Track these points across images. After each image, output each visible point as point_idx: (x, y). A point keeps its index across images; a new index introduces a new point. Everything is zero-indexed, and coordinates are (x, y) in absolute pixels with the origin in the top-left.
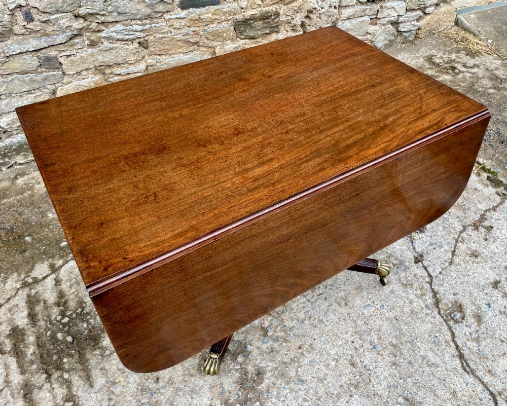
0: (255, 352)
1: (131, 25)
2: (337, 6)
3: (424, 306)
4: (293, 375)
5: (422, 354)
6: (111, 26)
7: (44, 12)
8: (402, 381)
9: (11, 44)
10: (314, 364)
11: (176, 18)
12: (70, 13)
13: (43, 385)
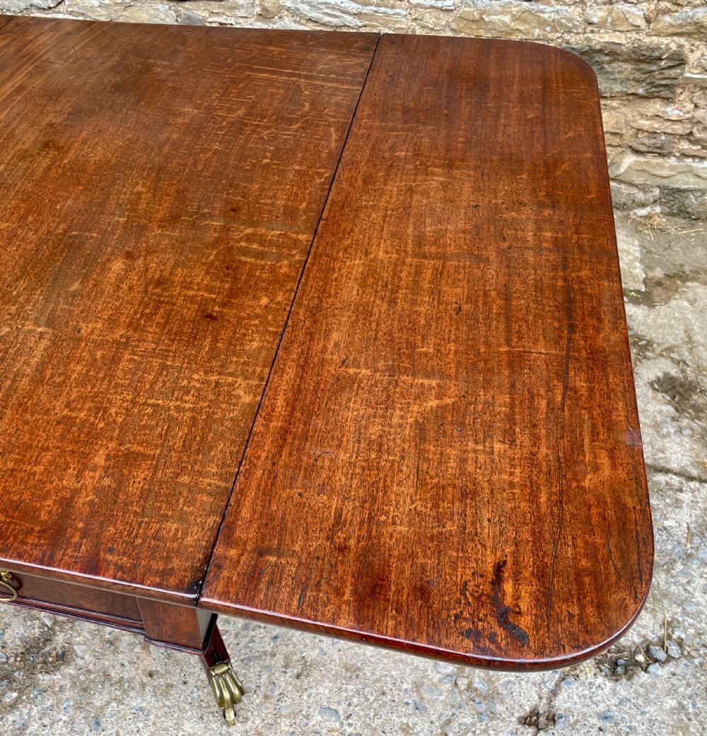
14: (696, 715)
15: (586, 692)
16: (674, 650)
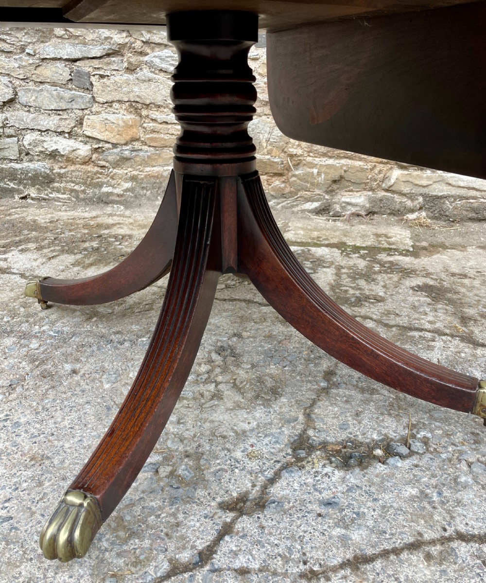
9: (48, 46)
14: (443, 503)
15: (310, 480)
16: (417, 446)
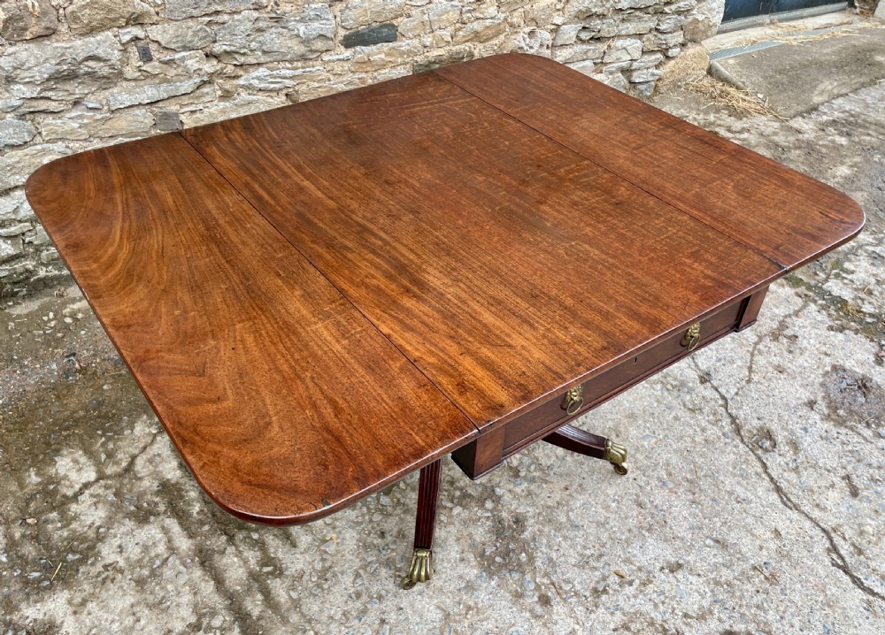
0: (507, 497)
1: (279, 69)
2: (550, 45)
3: (720, 434)
4: (564, 520)
5: (728, 489)
6: (251, 70)
7: (167, 49)
8: (707, 521)
9: (120, 93)
10: (589, 506)
11: (338, 60)
12: (200, 51)
13: (225, 549)
